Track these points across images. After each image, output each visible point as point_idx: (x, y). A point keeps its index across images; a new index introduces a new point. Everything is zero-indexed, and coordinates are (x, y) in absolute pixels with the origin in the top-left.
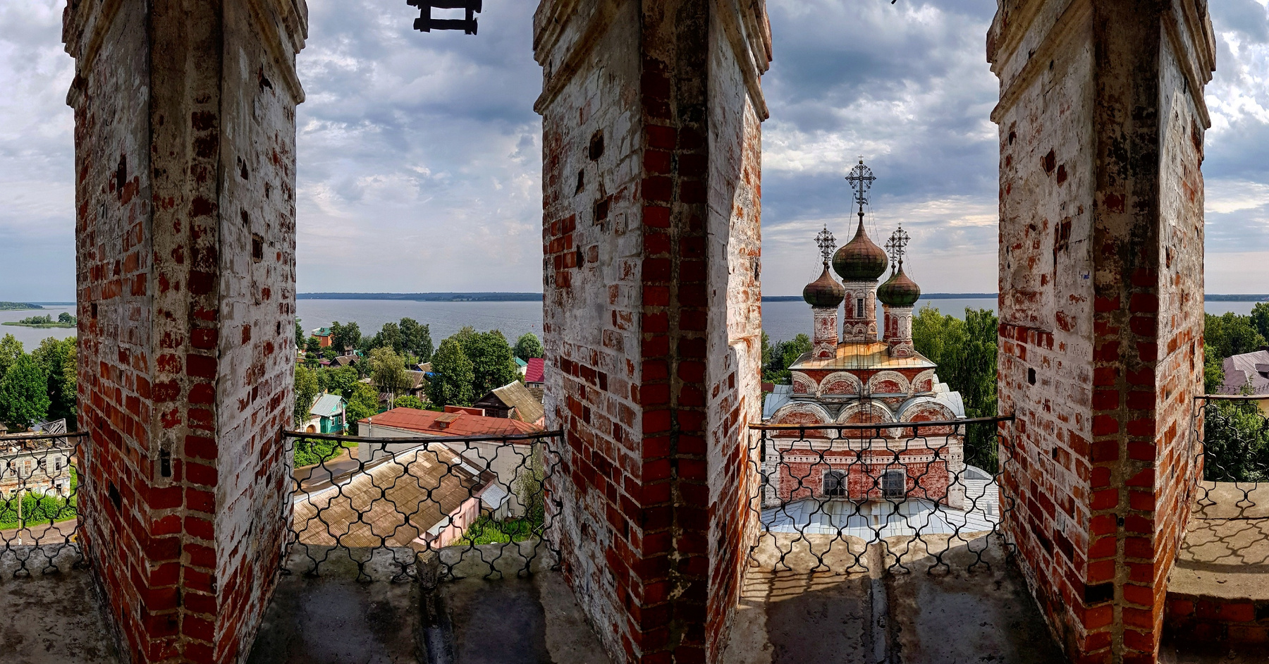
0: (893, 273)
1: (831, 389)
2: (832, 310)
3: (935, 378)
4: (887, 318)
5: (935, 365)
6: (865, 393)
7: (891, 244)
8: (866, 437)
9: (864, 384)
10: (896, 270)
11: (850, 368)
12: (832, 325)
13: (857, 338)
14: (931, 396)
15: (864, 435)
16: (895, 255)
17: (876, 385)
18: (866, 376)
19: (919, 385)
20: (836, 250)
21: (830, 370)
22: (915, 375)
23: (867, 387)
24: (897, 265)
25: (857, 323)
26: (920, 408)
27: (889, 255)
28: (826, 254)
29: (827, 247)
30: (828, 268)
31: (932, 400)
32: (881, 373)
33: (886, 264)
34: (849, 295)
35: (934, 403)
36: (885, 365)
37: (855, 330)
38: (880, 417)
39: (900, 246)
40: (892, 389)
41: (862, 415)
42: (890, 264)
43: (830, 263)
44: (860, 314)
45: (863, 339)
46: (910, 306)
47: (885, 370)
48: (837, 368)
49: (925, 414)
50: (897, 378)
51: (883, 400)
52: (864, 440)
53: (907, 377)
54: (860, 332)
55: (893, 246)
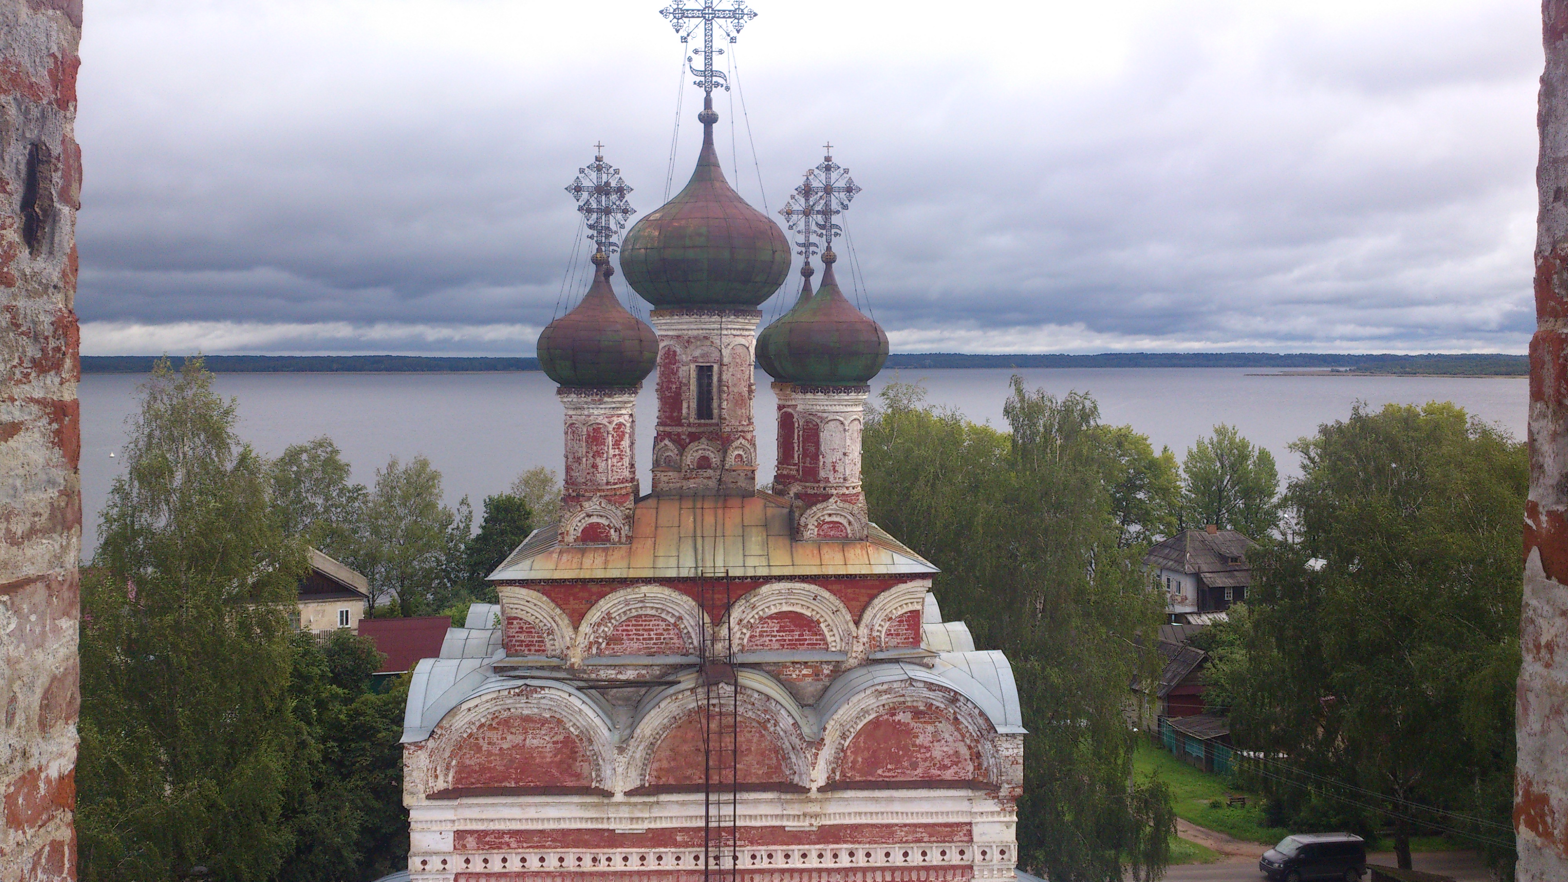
0: (807, 288)
1: (612, 640)
2: (618, 398)
3: (931, 607)
4: (786, 422)
5: (929, 568)
6: (719, 646)
7: (800, 204)
8: (722, 788)
9: (717, 622)
10: (816, 281)
11: (672, 573)
12: (617, 444)
13: (692, 484)
14: (919, 662)
15: (715, 779)
16: (813, 238)
17: (751, 626)
18: (720, 598)
19: (881, 628)
20: (632, 220)
21: (613, 580)
22: (873, 597)
23: (724, 632)
24: (817, 263)
25: (694, 437)
26: (884, 698)
27: (794, 239)
28: (601, 231)
29: (607, 211)
30: (609, 273)
31: (920, 674)
32: (765, 589)
33: (787, 264)
34: (671, 356)
35: (930, 686)
36: (781, 563)
37: (692, 456)
38: (763, 725)
39: (827, 212)
40: (801, 641)
41: (709, 717)
42: (797, 261)
43: (615, 260)
44: (705, 409)
45: (712, 484)
46: (858, 390)
47: (780, 578)
48: (633, 574)
49: (901, 717)
50: (815, 605)
51: (775, 673)
52: (713, 797)
53: (847, 601)
54: (704, 463)
55: (807, 213)
